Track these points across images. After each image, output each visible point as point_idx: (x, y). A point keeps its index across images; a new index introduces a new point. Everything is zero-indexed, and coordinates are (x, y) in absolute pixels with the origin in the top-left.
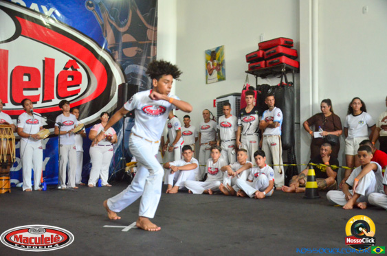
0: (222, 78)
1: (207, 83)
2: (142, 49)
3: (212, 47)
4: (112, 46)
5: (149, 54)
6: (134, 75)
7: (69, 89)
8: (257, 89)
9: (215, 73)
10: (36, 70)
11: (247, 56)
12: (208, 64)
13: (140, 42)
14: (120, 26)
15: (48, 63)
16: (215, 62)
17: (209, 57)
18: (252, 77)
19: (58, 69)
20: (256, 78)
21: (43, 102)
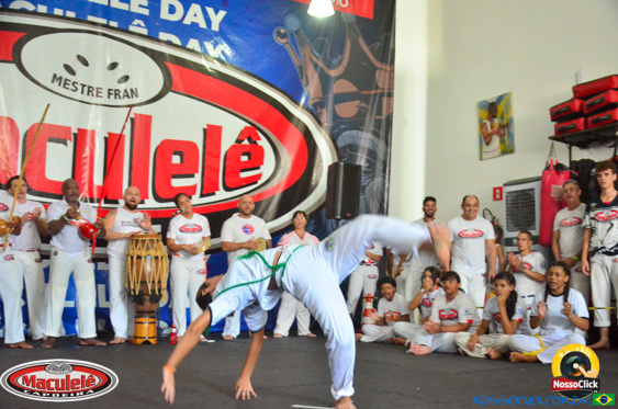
0: (507, 150)
1: (481, 159)
2: (367, 103)
3: (491, 96)
4: (318, 100)
5: (379, 112)
6: (354, 148)
7: (243, 175)
8: (570, 168)
9: (496, 140)
10: (192, 145)
11: (552, 109)
12: (482, 126)
13: (363, 93)
14: (330, 66)
15: (212, 133)
16: (495, 120)
17: (485, 114)
18: (561, 147)
19: (227, 142)
20: (570, 149)
21: (202, 196)
